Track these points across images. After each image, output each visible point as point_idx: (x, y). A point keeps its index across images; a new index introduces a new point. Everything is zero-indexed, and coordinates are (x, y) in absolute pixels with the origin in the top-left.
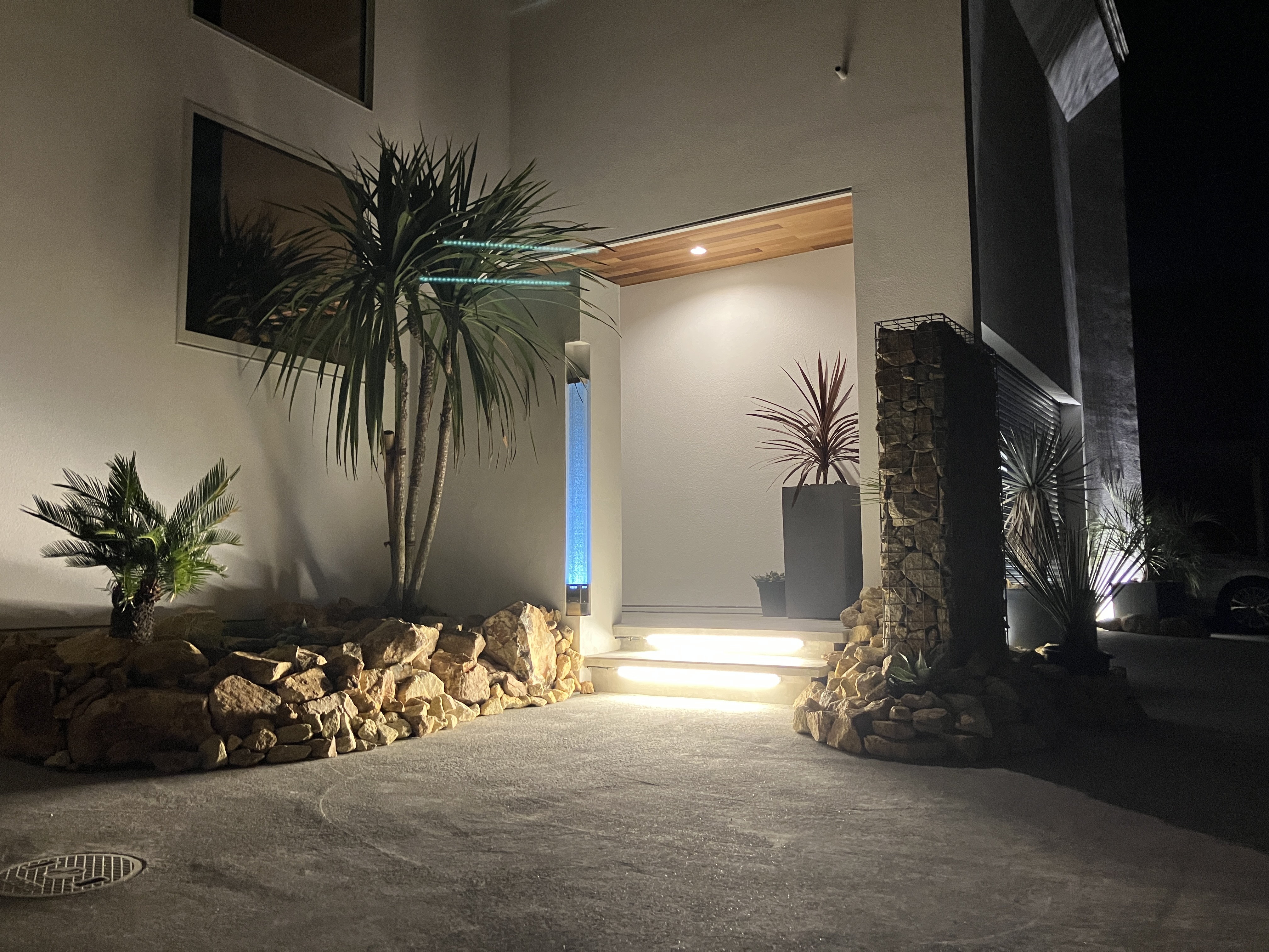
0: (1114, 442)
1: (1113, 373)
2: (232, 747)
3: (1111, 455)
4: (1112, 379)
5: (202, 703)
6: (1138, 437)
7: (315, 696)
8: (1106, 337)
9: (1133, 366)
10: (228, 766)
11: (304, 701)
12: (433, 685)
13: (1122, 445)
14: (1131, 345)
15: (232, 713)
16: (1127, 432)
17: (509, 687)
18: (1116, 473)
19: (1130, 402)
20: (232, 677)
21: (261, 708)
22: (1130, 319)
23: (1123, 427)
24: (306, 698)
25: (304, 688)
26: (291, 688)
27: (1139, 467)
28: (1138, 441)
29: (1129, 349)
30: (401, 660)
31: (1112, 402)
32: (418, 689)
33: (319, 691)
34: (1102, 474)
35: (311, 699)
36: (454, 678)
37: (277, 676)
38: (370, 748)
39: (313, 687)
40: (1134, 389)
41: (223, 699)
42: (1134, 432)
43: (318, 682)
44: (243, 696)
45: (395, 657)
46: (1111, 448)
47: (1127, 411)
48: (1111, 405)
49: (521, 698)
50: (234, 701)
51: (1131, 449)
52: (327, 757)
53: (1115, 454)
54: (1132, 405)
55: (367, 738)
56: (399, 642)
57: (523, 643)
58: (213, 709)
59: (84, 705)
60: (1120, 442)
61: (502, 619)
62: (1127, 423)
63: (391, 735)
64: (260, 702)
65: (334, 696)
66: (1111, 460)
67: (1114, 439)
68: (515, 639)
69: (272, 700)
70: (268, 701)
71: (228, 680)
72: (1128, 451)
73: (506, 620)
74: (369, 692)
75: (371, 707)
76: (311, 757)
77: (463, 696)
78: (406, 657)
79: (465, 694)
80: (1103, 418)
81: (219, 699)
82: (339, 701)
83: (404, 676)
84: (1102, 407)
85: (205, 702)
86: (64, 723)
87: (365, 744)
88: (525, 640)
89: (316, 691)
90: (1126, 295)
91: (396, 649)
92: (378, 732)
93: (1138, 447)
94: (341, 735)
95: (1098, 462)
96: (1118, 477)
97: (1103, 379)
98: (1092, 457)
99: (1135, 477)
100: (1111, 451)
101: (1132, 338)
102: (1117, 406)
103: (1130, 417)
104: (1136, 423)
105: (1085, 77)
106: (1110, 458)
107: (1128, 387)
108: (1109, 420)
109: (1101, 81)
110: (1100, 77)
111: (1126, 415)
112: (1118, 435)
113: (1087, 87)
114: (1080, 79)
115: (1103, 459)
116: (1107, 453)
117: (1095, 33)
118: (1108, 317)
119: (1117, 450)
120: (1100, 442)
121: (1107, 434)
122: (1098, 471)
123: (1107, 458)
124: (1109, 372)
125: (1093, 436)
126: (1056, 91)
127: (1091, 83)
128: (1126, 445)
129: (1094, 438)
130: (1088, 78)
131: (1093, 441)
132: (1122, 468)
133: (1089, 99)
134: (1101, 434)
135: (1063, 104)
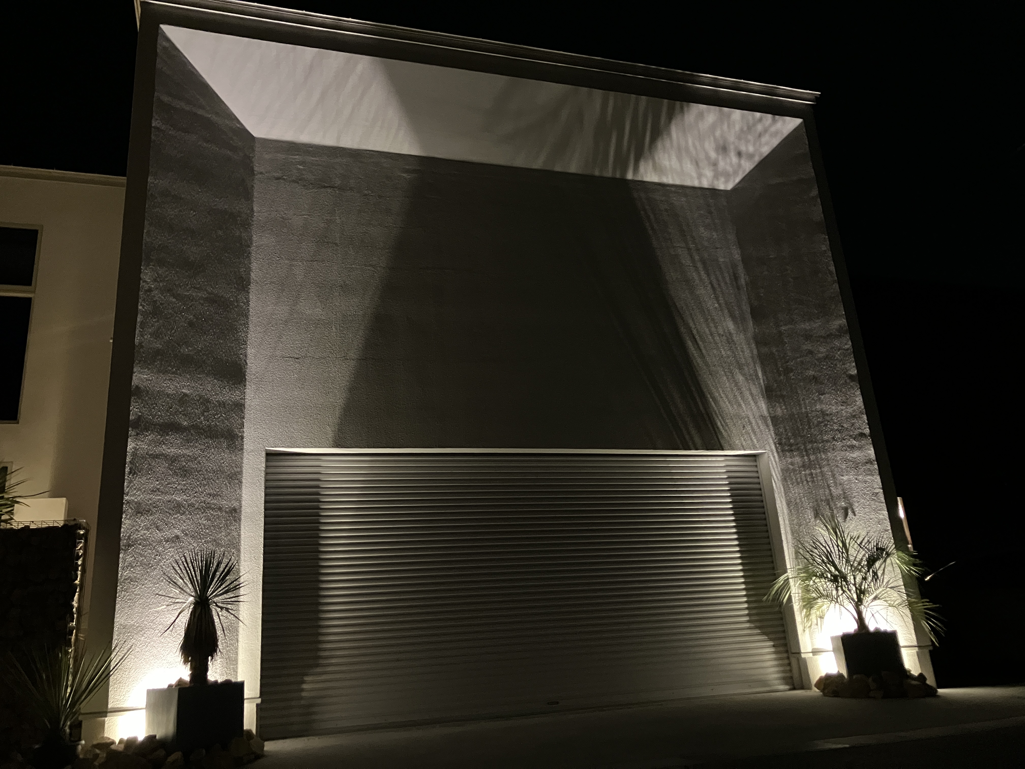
0: (835, 479)
1: (825, 407)
3: (831, 494)
4: (823, 413)
6: (876, 466)
8: (811, 373)
9: (858, 392)
13: (849, 480)
14: (854, 372)
16: (856, 465)
18: (842, 511)
19: (857, 432)
22: (848, 345)
23: (846, 460)
27: (883, 500)
28: (877, 472)
29: (851, 377)
34: (816, 516)
40: (865, 417)
42: (870, 462)
46: (829, 486)
47: (854, 442)
48: (827, 441)
51: (865, 482)
53: (836, 491)
54: (862, 435)
60: (845, 478)
62: (856, 454)
67: (833, 476)
72: (861, 485)
80: (812, 457)
84: (809, 446)
90: (839, 322)
93: (878, 477)
95: (807, 505)
96: (846, 515)
97: (807, 416)
98: (798, 501)
99: (876, 511)
100: (830, 490)
101: (854, 364)
102: (836, 440)
103: (860, 448)
104: (871, 452)
105: (723, 149)
106: (829, 497)
107: (854, 416)
108: (823, 457)
109: (764, 139)
110: (760, 135)
111: (852, 447)
112: (840, 470)
113: (739, 154)
114: (713, 155)
115: (817, 501)
116: (822, 493)
117: (701, 116)
118: (810, 352)
119: (840, 488)
120: (810, 483)
121: (821, 472)
122: (810, 514)
123: (824, 498)
124: (818, 407)
125: (796, 479)
126: (668, 180)
127: (743, 148)
128: (856, 479)
129: (799, 480)
130: (732, 147)
131: (798, 484)
132: (851, 505)
133: (757, 159)
134: (811, 474)
135: (700, 182)
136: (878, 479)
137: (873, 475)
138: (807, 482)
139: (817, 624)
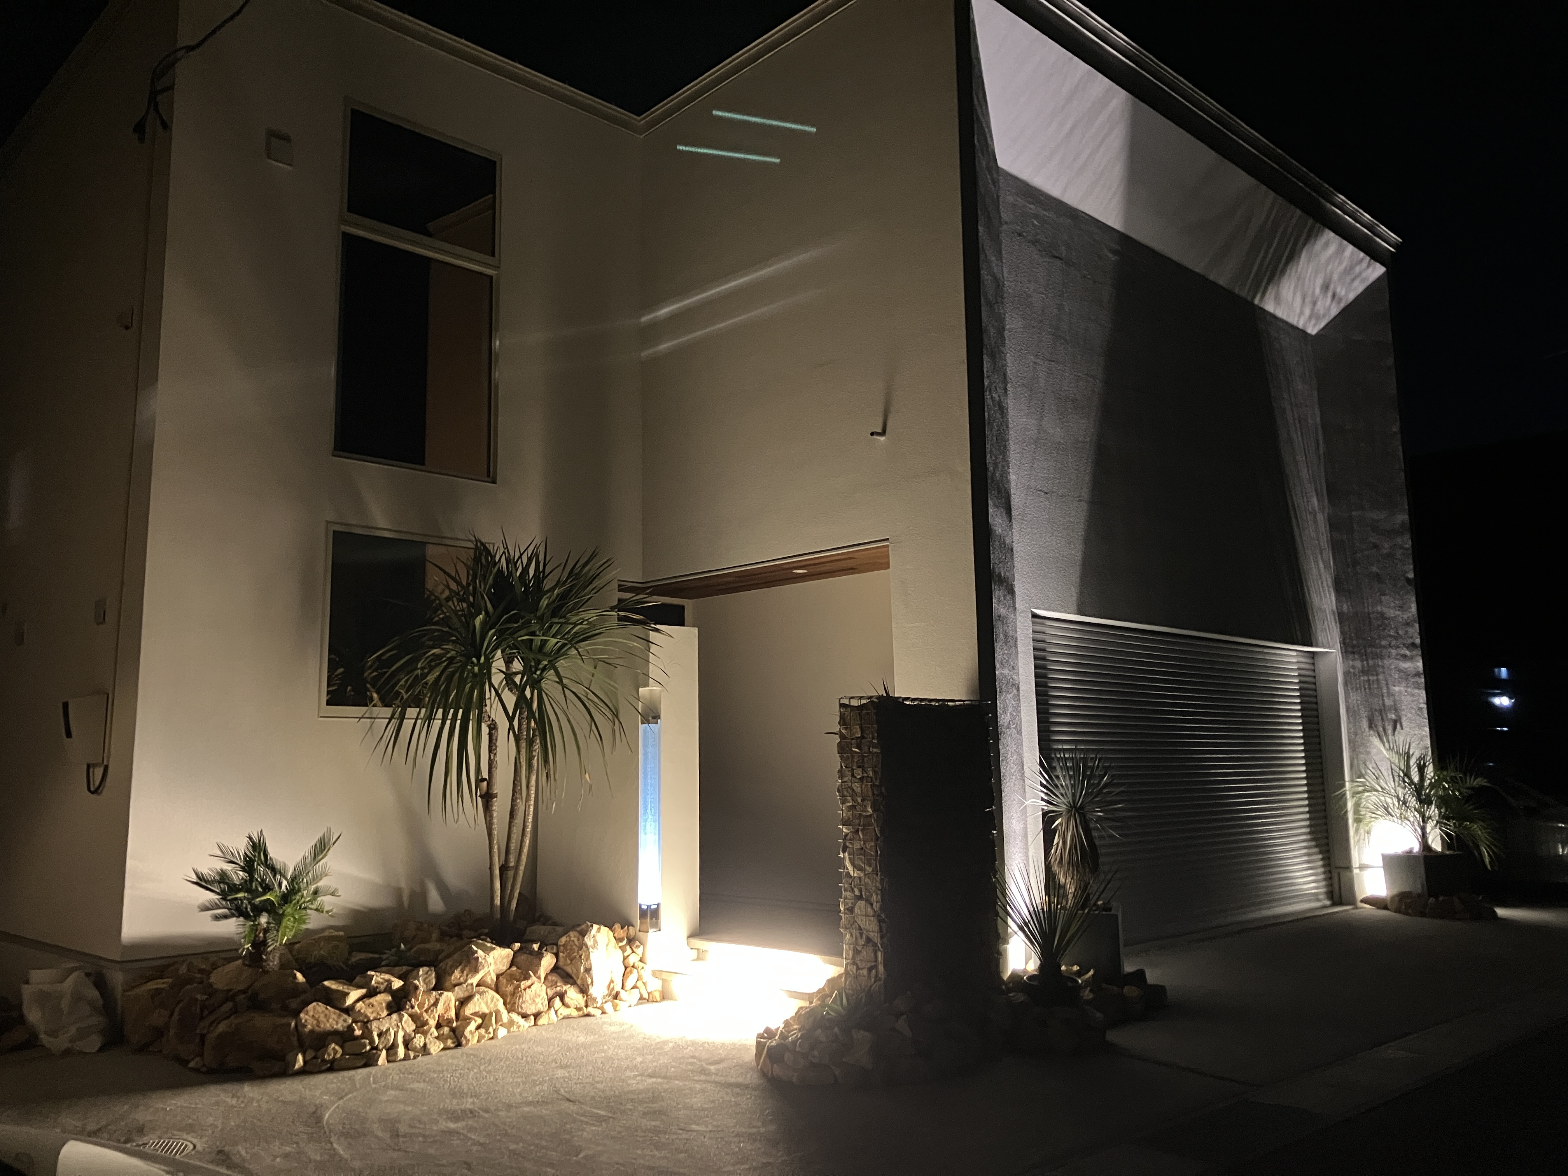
0: (1388, 688)
1: (1385, 610)
2: (308, 1058)
3: (1384, 705)
4: (1382, 615)
5: (290, 1024)
6: (1423, 680)
7: (379, 1017)
8: (1374, 569)
9: (1414, 599)
10: (303, 1072)
11: (369, 1021)
12: (492, 1001)
13: (1400, 692)
14: (1411, 575)
15: (312, 1031)
16: (1406, 675)
17: (567, 1000)
18: (1392, 723)
19: (1410, 641)
20: (314, 1004)
21: (335, 1027)
22: (1408, 544)
23: (1400, 671)
24: (371, 1018)
25: (371, 1010)
26: (359, 1011)
27: (1426, 715)
28: (1423, 685)
29: (1408, 580)
30: (466, 980)
31: (1384, 643)
32: (477, 1005)
33: (383, 1012)
34: (1370, 727)
35: (375, 1019)
36: (513, 994)
37: (349, 1001)
38: (415, 1058)
39: (379, 1009)
40: (1417, 626)
41: (306, 1021)
42: (1417, 674)
43: (384, 1005)
44: (322, 1018)
45: (462, 979)
46: (1383, 696)
47: (1408, 653)
48: (1384, 647)
49: (578, 1009)
50: (315, 1022)
51: (1413, 695)
52: (377, 1065)
53: (1388, 702)
54: (1413, 645)
55: (415, 1050)
56: (465, 966)
57: (587, 960)
58: (300, 1028)
59: (215, 1025)
60: (1397, 689)
61: (572, 939)
62: (1407, 665)
63: (435, 1047)
64: (334, 1022)
65: (395, 1016)
66: (1383, 711)
67: (1387, 684)
68: (580, 956)
69: (345, 1021)
70: (341, 1022)
71: (311, 1007)
72: (1410, 698)
73: (575, 940)
74: (426, 1011)
75: (426, 1023)
76: (366, 1065)
77: (520, 1010)
78: (470, 978)
79: (522, 1008)
80: (1371, 662)
81: (303, 1021)
82: (398, 1019)
83: (467, 994)
84: (1369, 650)
85: (293, 1024)
86: (203, 1036)
87: (412, 1054)
88: (588, 957)
89: (380, 1013)
90: (1403, 517)
91: (462, 971)
92: (425, 1045)
93: (1424, 692)
94: (392, 1049)
95: (1364, 713)
96: (1395, 729)
97: (1369, 618)
98: (1356, 709)
99: (1420, 727)
100: (1383, 700)
101: (1412, 567)
102: (1392, 647)
103: (1411, 658)
104: (1420, 664)
105: (1326, 287)
106: (1382, 708)
107: (1407, 624)
108: (1380, 664)
109: (1356, 283)
110: (1353, 280)
111: (1405, 657)
112: (1393, 680)
113: (1334, 296)
114: (1317, 291)
115: (1371, 709)
116: (1376, 703)
117: (1327, 245)
118: (1376, 546)
119: (1392, 698)
120: (1367, 690)
121: (1378, 680)
122: (1365, 724)
123: (1377, 708)
124: (1379, 609)
125: (1356, 684)
126: (1280, 313)
127: (1338, 290)
128: (1406, 691)
129: (1358, 686)
130: (1332, 287)
131: (1357, 690)
132: (1400, 718)
133: (1342, 305)
134: (1369, 680)
135: (1298, 321)
136: (1423, 693)
137: (1419, 689)
138: (1365, 689)
139: (1364, 840)
